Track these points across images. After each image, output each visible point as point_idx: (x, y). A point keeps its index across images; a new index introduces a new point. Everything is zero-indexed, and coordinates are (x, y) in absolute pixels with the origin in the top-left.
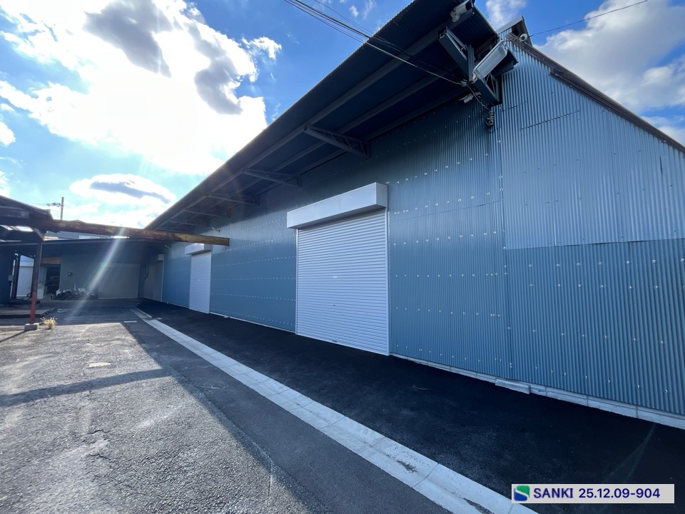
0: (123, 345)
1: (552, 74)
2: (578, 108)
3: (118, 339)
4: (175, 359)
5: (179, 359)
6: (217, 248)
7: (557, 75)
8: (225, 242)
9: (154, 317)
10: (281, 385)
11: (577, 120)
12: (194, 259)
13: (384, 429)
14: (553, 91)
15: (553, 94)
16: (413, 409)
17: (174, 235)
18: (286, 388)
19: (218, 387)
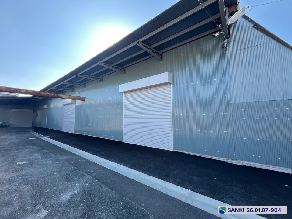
0: (33, 151)
1: (254, 27)
2: (266, 42)
3: (29, 148)
4: (66, 157)
5: (68, 157)
6: (78, 102)
7: (256, 27)
8: (83, 99)
9: (45, 136)
10: (127, 168)
11: (265, 47)
12: (65, 107)
13: (190, 188)
14: (254, 34)
15: (254, 35)
16: (198, 176)
17: (58, 95)
18: (131, 169)
19: (96, 171)
